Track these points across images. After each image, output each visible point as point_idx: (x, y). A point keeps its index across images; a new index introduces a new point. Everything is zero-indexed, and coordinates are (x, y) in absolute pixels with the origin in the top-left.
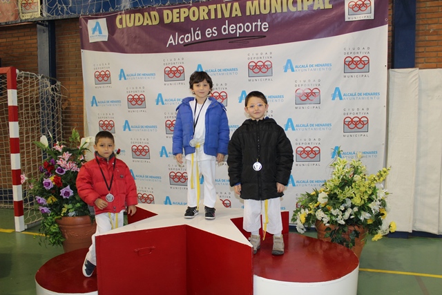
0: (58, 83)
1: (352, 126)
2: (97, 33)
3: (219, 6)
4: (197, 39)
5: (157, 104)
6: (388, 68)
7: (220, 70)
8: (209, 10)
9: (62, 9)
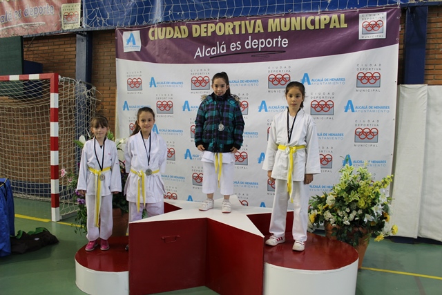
0: (94, 88)
1: (363, 136)
2: (131, 44)
3: (243, 22)
4: (222, 52)
5: (184, 110)
6: (398, 84)
7: (243, 81)
8: (234, 26)
9: (101, 21)
